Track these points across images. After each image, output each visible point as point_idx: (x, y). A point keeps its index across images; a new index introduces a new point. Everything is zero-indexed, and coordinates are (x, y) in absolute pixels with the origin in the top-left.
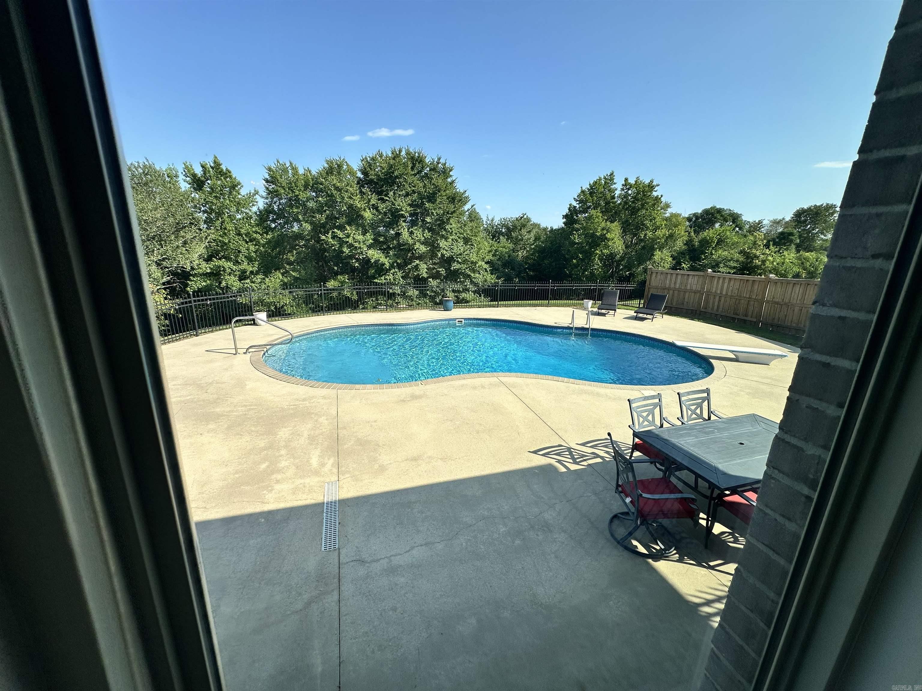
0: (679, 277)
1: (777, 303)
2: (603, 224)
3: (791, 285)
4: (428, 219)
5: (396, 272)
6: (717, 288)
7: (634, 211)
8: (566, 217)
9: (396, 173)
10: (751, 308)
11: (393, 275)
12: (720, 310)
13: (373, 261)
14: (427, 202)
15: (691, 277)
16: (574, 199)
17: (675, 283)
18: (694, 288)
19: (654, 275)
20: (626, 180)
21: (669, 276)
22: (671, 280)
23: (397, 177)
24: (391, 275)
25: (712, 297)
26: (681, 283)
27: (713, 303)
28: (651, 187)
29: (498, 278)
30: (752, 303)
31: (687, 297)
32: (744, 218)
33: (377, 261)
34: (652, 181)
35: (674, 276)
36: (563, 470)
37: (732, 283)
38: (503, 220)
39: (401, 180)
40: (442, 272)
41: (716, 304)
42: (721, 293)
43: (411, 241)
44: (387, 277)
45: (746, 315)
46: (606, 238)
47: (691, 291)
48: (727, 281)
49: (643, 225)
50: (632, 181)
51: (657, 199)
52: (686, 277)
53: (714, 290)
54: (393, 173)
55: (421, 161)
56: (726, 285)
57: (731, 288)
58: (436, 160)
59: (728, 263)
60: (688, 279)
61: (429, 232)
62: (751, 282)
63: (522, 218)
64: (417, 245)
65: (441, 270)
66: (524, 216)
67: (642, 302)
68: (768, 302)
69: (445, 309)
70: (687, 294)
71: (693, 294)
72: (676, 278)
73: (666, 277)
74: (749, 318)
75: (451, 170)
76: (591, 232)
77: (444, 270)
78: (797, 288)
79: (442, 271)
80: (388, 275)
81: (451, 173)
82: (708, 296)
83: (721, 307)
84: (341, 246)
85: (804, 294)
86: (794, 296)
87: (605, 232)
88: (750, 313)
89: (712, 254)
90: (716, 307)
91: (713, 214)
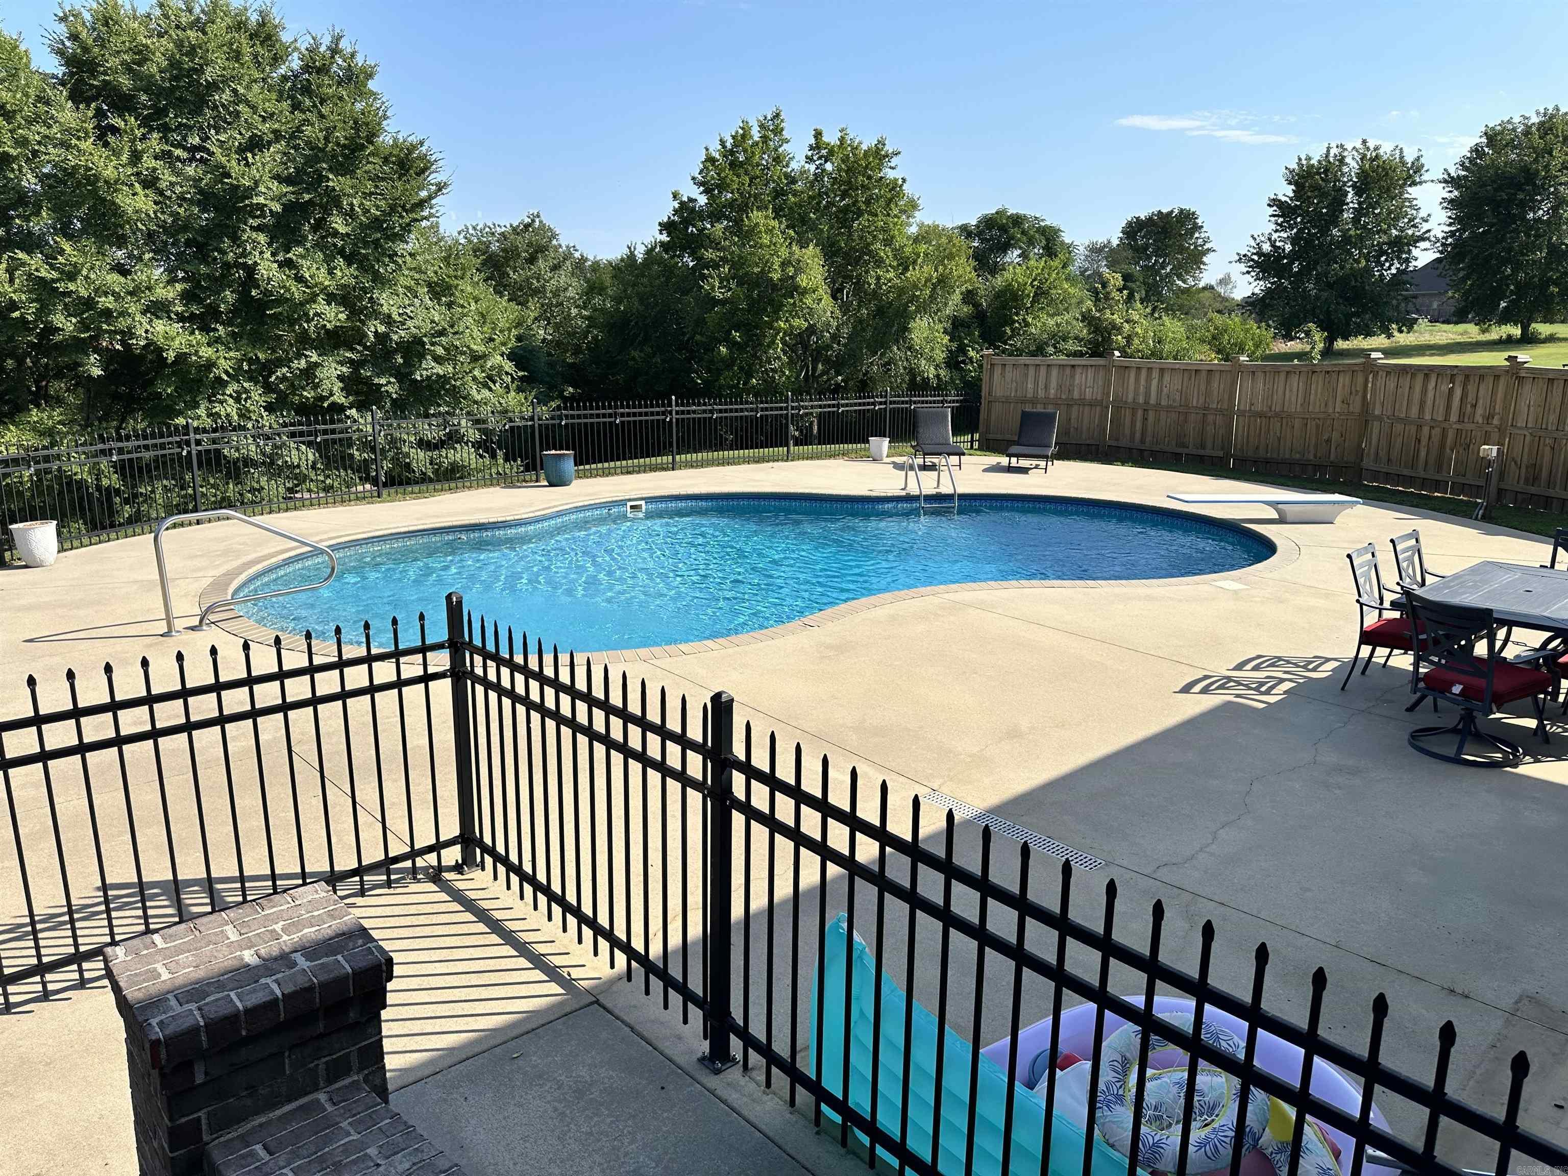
0: (1054, 372)
1: (1261, 415)
2: (784, 252)
3: (1283, 376)
4: (339, 224)
5: (246, 391)
6: (1136, 393)
7: (845, 218)
8: (667, 227)
9: (209, 74)
10: (1210, 429)
11: (238, 400)
12: (1148, 439)
13: (171, 356)
14: (330, 169)
15: (1079, 370)
16: (693, 178)
17: (1046, 387)
18: (1088, 396)
19: (998, 371)
20: (818, 134)
21: (1032, 371)
22: (1036, 382)
23: (213, 86)
24: (231, 401)
25: (1128, 413)
26: (1060, 386)
27: (1133, 422)
28: (879, 155)
29: (542, 400)
30: (1210, 418)
31: (1074, 415)
32: (1067, 238)
33: (181, 358)
34: (882, 142)
35: (1043, 370)
36: (1263, 705)
37: (1167, 377)
38: (471, 231)
39: (226, 96)
40: (389, 388)
41: (1139, 425)
42: (1147, 402)
43: (297, 292)
44: (218, 408)
45: (1203, 446)
46: (796, 288)
47: (1082, 402)
48: (1155, 374)
49: (869, 254)
50: (831, 138)
51: (895, 188)
52: (1068, 371)
53: (1130, 399)
54: (200, 71)
55: (269, 37)
56: (1155, 383)
57: (1165, 390)
58: (326, 41)
59: (1062, 345)
60: (1073, 376)
61: (349, 265)
62: (1204, 374)
63: (527, 226)
64: (321, 306)
65: (383, 381)
66: (533, 221)
67: (976, 436)
68: (1241, 413)
69: (554, 481)
70: (1075, 411)
71: (1087, 409)
72: (1048, 374)
73: (1026, 375)
74: (1208, 452)
75: (370, 76)
76: (756, 270)
77: (393, 380)
78: (1294, 379)
79: (390, 386)
80: (221, 402)
81: (372, 85)
82: (1117, 409)
83: (1150, 429)
84: (44, 310)
85: (1307, 393)
86: (1290, 399)
87: (791, 271)
88: (1209, 444)
89: (1027, 325)
90: (1138, 435)
91: (1003, 229)
